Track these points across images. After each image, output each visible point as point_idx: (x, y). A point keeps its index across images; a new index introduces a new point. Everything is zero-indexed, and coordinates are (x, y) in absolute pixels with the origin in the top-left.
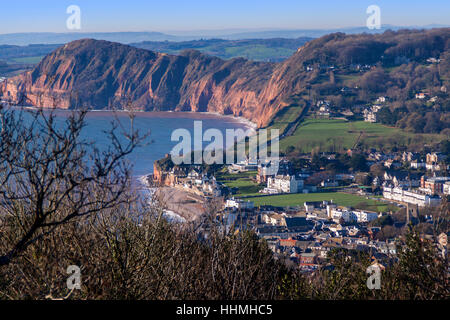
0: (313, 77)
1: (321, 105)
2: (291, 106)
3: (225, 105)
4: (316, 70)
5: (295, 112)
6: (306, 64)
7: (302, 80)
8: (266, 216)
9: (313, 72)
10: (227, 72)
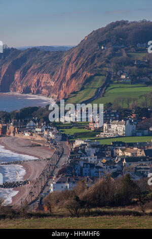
0: (108, 53)
1: (121, 74)
2: (95, 75)
3: (24, 85)
4: (110, 49)
5: (100, 80)
6: (100, 44)
7: (99, 56)
8: (120, 151)
9: (107, 50)
10: (24, 59)
